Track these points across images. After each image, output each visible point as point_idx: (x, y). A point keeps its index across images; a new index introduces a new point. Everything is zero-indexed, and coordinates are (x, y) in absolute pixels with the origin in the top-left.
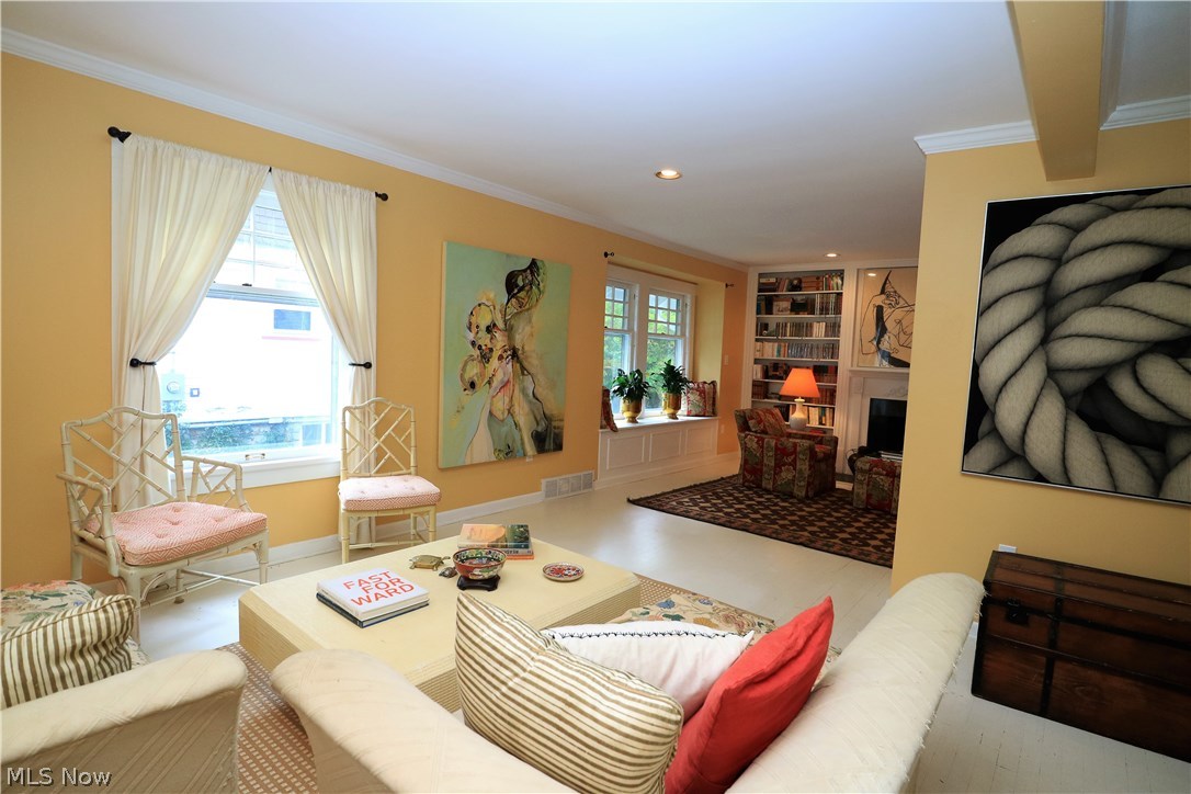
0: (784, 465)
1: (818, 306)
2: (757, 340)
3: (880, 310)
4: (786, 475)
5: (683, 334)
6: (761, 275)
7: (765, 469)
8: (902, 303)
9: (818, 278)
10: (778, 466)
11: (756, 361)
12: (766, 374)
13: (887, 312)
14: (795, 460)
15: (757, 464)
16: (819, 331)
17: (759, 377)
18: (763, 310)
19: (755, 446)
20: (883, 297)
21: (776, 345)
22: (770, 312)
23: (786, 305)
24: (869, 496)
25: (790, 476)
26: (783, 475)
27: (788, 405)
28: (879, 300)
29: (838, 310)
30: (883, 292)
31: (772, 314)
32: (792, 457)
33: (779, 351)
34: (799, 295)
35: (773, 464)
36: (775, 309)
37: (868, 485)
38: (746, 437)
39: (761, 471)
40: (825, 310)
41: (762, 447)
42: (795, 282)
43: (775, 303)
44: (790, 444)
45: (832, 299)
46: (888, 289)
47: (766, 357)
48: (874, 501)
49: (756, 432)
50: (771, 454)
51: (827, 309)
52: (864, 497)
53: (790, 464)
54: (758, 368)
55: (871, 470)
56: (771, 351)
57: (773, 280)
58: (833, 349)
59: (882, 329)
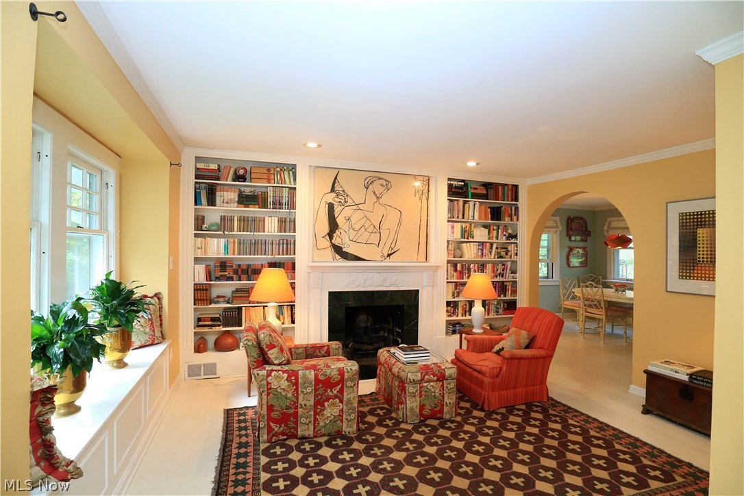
0: (327, 400)
1: (270, 200)
2: (196, 235)
3: (331, 207)
4: (331, 411)
5: (103, 229)
6: (198, 159)
7: (300, 411)
8: (350, 202)
9: (269, 170)
10: (319, 403)
11: (197, 260)
12: (209, 276)
13: (337, 209)
14: (341, 391)
15: (288, 408)
16: (271, 227)
17: (202, 279)
18: (204, 200)
19: (284, 384)
20: (333, 194)
21: (222, 241)
22: (212, 202)
23: (233, 196)
24: (422, 407)
25: (336, 412)
26: (327, 413)
27: (240, 309)
28: (331, 198)
29: (292, 205)
30: (333, 190)
31: (215, 206)
32: (340, 386)
33: (226, 248)
34: (248, 187)
35: (312, 402)
36: (218, 200)
37: (421, 396)
38: (269, 375)
39: (295, 415)
40: (278, 204)
41: (296, 384)
42: (242, 172)
43: (218, 194)
44: (335, 373)
45: (285, 193)
46: (337, 188)
47: (210, 255)
48: (426, 412)
49: (280, 364)
50: (309, 390)
51: (281, 204)
52: (418, 410)
53: (336, 397)
54: (201, 269)
55: (422, 379)
56: (216, 248)
57: (214, 166)
58: (289, 246)
59: (333, 226)
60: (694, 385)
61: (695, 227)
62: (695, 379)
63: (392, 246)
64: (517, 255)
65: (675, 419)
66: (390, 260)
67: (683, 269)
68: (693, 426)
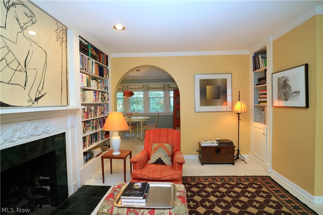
60: (221, 146)
61: (206, 85)
62: (221, 144)
63: (40, 89)
64: (108, 100)
65: (214, 162)
66: (38, 105)
67: (201, 102)
68: (222, 162)
